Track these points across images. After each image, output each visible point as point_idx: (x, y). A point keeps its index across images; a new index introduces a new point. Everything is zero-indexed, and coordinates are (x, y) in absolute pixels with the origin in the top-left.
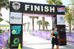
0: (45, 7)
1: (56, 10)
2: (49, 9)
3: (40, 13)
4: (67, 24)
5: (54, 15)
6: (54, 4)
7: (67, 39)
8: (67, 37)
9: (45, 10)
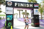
0: (27, 4)
1: (33, 6)
2: (29, 5)
3: (24, 8)
4: (40, 14)
5: (32, 9)
6: (32, 2)
7: (40, 23)
8: (40, 22)
9: (27, 6)
